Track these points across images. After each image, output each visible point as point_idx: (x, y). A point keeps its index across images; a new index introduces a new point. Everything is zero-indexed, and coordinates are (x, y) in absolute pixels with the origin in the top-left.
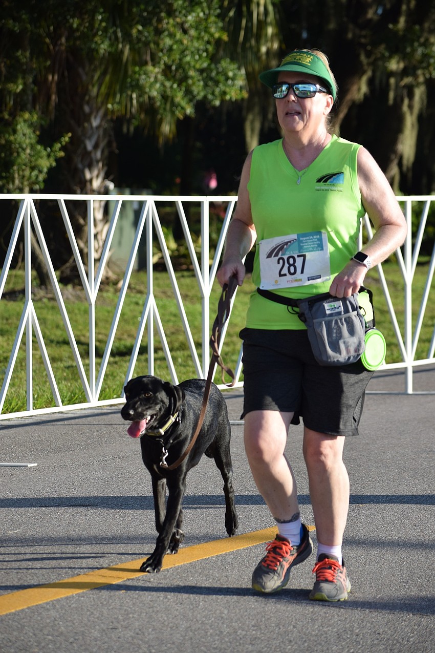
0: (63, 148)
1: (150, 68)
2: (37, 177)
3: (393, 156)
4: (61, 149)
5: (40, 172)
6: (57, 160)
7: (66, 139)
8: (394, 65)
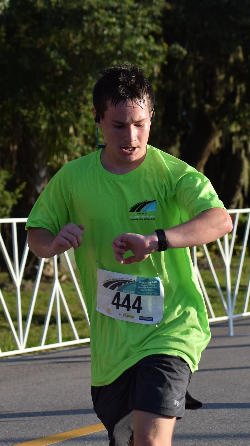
0: (21, 192)
1: (74, 138)
2: (5, 211)
3: (237, 187)
4: (21, 193)
5: (7, 208)
6: (18, 200)
7: (23, 186)
8: (234, 128)
